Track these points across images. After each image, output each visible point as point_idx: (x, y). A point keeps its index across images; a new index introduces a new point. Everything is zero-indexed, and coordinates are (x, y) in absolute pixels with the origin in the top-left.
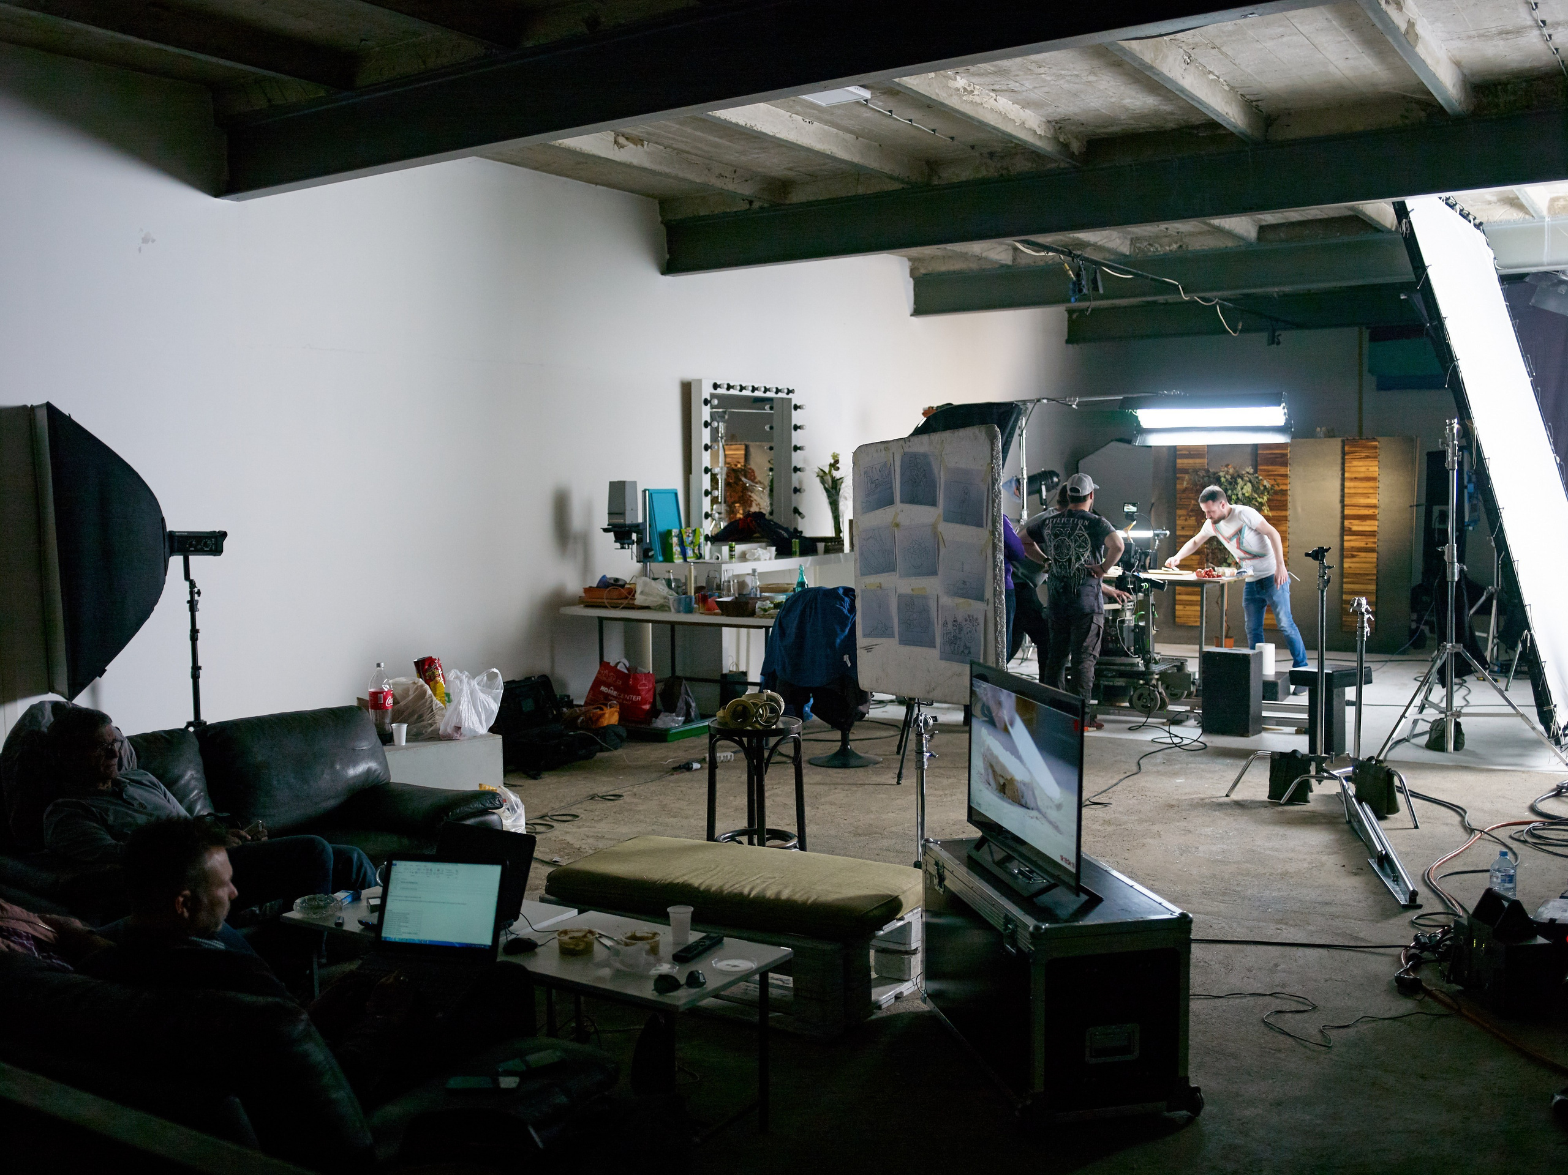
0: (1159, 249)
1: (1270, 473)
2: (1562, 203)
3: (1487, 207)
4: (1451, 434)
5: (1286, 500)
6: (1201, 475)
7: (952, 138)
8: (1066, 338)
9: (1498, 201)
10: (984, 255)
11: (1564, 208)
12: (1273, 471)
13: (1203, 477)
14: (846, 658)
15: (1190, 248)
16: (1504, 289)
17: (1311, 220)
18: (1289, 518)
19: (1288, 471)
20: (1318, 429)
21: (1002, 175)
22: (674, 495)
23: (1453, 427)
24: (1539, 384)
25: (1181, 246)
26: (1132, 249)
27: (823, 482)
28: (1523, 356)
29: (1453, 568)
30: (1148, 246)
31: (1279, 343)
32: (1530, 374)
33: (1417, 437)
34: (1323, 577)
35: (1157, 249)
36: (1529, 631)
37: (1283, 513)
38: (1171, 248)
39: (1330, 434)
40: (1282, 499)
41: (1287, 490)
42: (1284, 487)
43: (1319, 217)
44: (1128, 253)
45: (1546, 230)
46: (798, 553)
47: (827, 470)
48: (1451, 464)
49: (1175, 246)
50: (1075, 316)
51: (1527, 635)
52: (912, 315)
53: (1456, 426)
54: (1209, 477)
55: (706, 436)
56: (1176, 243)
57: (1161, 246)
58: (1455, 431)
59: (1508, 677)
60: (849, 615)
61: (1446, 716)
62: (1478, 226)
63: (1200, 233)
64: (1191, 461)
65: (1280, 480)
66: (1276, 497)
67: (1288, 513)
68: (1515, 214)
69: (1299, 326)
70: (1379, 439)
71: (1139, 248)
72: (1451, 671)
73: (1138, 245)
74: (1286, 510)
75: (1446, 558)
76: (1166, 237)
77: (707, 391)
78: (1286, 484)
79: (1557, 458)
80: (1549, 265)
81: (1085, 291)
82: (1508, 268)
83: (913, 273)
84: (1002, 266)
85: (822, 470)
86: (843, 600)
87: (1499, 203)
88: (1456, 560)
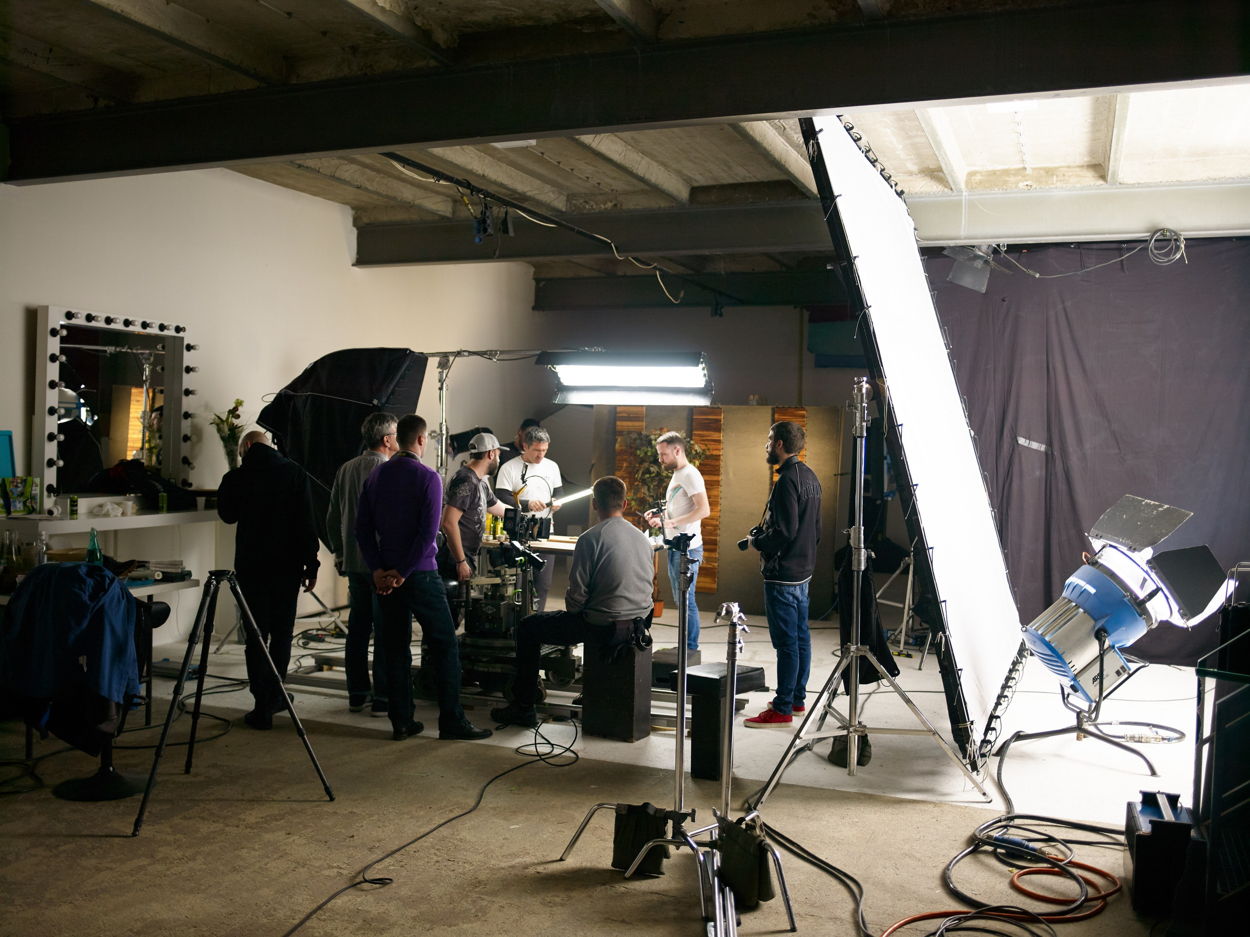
0: (594, 207)
1: (705, 438)
2: (978, 177)
3: (909, 178)
4: (859, 395)
5: (719, 466)
6: (633, 437)
7: (289, 14)
8: (533, 304)
9: (919, 172)
10: (417, 202)
11: (981, 183)
12: (706, 436)
13: (635, 440)
14: (83, 660)
15: (624, 207)
16: (924, 260)
17: (742, 184)
18: (721, 483)
19: (721, 436)
20: (751, 397)
21: (366, 74)
22: (7, 438)
23: (862, 386)
24: (955, 357)
25: (615, 205)
26: (568, 206)
27: (219, 430)
28: (940, 328)
29: (859, 555)
30: (583, 204)
31: (721, 315)
32: (947, 346)
33: (842, 408)
34: (686, 573)
35: (592, 206)
36: (944, 632)
37: (715, 478)
38: (606, 206)
39: (762, 402)
40: (716, 464)
41: (719, 456)
42: (715, 453)
43: (748, 180)
44: (564, 210)
45: (964, 204)
46: (165, 509)
47: (224, 417)
48: (858, 430)
49: (609, 205)
50: (542, 284)
51: (941, 638)
52: (353, 265)
53: (865, 386)
54: (641, 439)
55: (53, 371)
56: (611, 201)
57: (597, 204)
58: (864, 391)
59: (922, 651)
60: (89, 602)
61: (848, 732)
62: (900, 194)
63: (634, 192)
64: (630, 424)
65: (712, 446)
66: (707, 462)
67: (721, 478)
68: (934, 187)
69: (742, 302)
70: (807, 408)
71: (575, 205)
72: (855, 675)
73: (574, 202)
74: (719, 475)
75: (852, 542)
76: (601, 194)
77: (57, 320)
78: (719, 450)
79: (972, 431)
80: (966, 238)
81: (489, 230)
82: (928, 240)
83: (356, 222)
84: (443, 218)
85: (219, 418)
86: (84, 582)
87: (919, 175)
88: (862, 545)
